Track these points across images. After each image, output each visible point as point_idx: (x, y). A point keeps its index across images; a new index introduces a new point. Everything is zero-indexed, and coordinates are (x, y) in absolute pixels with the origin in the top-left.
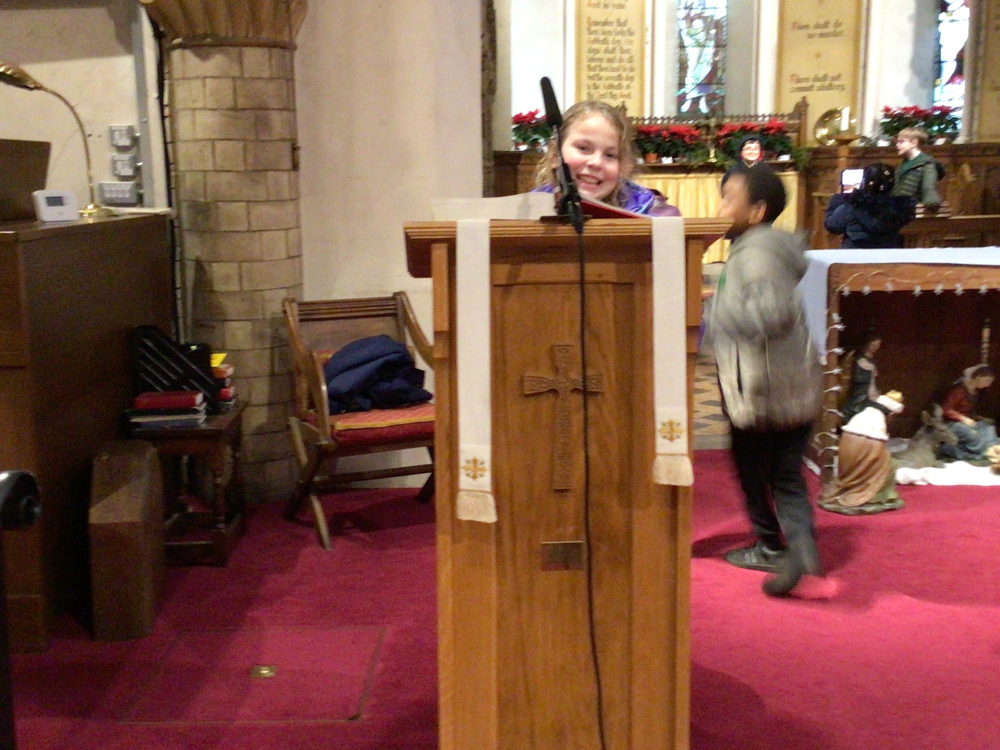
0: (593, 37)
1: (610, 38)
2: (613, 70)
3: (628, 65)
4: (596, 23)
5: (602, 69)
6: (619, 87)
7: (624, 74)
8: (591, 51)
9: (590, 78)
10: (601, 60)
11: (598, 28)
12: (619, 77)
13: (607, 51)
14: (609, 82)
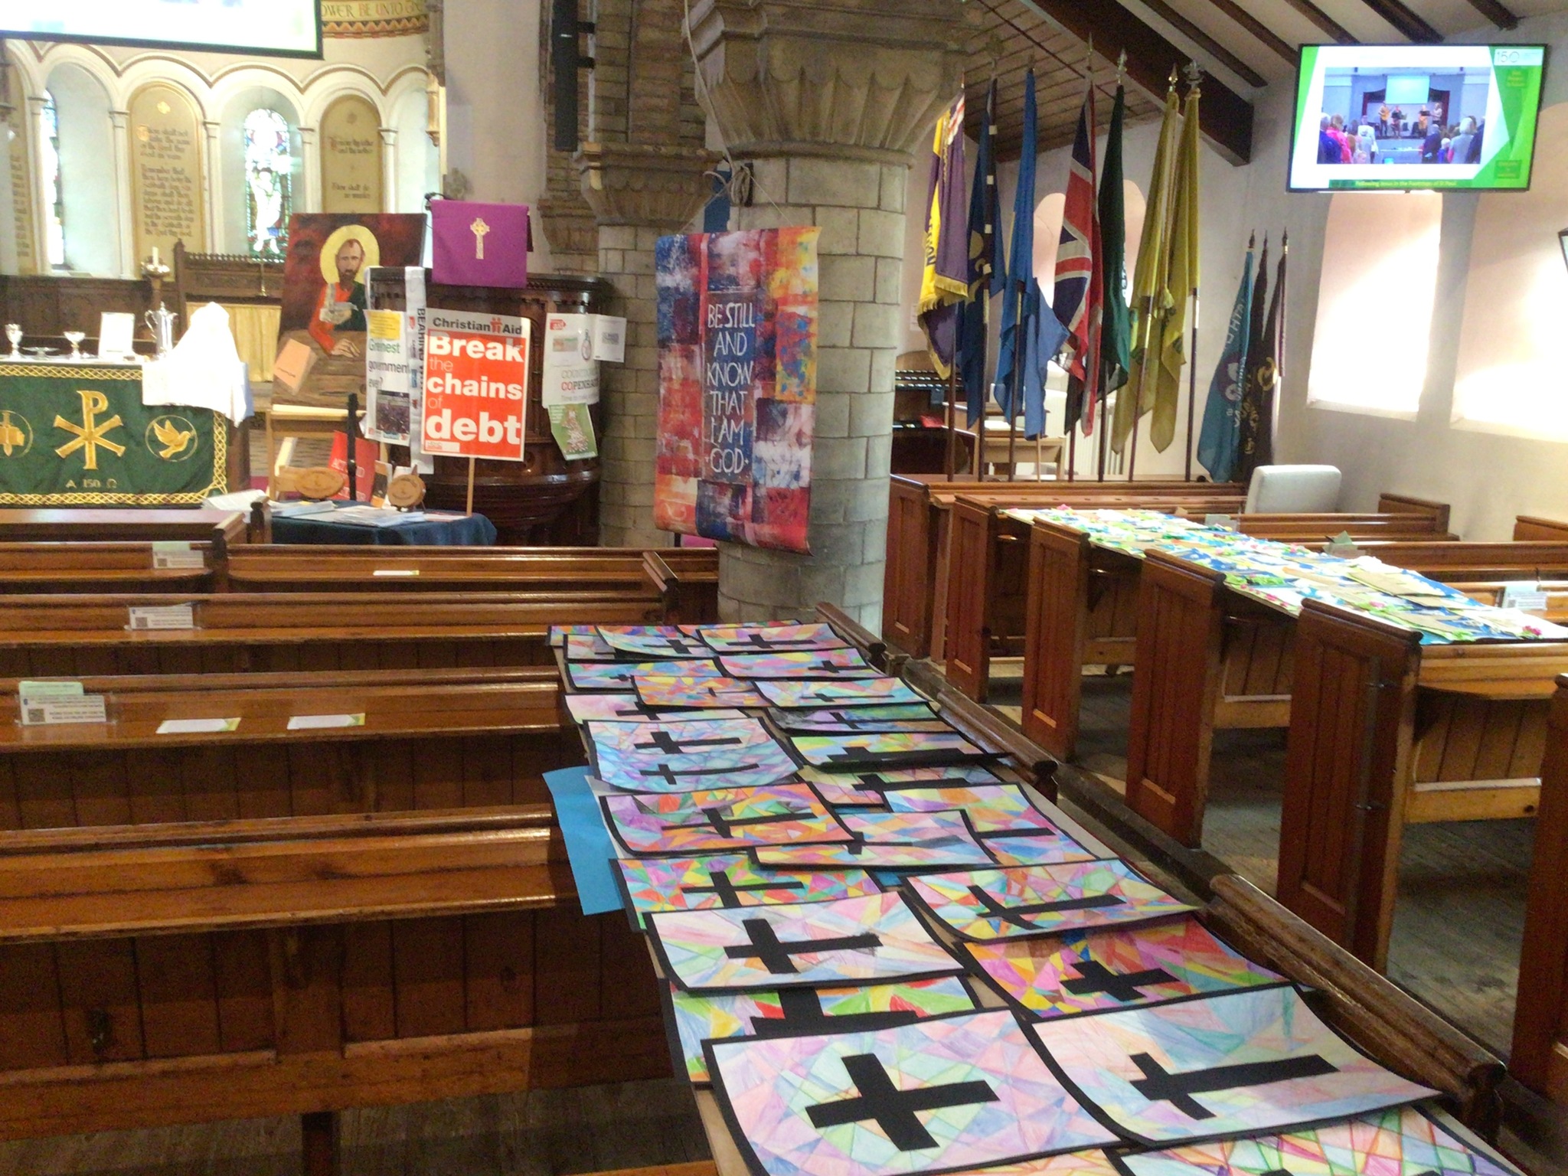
0: (148, 182)
1: (167, 184)
2: (171, 211)
3: (187, 208)
4: (152, 170)
5: (159, 209)
6: (180, 226)
7: (183, 215)
8: (146, 193)
9: (147, 216)
10: (159, 202)
11: (154, 175)
12: (179, 218)
13: (164, 194)
14: (167, 221)
